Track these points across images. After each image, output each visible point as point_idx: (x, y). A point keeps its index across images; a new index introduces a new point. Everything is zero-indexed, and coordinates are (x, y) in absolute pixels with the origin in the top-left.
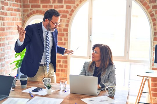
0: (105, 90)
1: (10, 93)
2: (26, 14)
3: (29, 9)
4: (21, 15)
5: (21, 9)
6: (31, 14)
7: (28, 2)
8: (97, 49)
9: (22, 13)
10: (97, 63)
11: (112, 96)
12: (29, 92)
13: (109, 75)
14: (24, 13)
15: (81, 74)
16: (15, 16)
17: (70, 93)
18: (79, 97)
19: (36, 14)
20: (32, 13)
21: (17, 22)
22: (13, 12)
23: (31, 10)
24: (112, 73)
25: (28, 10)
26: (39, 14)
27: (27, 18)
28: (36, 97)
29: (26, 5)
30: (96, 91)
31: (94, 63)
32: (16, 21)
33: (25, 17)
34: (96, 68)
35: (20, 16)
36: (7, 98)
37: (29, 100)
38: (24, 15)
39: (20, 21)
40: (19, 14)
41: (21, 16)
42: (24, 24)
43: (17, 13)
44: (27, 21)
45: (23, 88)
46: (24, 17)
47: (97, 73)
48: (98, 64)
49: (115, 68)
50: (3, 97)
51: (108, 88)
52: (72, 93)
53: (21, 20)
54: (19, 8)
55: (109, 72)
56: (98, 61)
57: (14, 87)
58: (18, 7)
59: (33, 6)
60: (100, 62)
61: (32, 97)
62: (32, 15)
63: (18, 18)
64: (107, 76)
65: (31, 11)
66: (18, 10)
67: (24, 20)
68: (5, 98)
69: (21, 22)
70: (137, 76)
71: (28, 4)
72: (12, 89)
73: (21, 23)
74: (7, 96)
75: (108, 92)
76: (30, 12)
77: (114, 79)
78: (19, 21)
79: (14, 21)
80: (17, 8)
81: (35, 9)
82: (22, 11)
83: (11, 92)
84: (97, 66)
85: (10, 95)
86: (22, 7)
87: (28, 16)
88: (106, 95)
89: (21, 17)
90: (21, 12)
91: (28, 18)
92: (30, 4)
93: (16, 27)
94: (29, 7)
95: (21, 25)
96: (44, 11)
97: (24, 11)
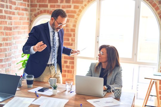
0: (111, 91)
1: (16, 93)
2: (34, 13)
3: (37, 8)
4: (29, 15)
5: (29, 8)
7: (36, 1)
8: (104, 50)
9: (30, 12)
10: (103, 64)
11: (118, 98)
12: (35, 92)
13: (115, 77)
14: (32, 13)
15: (88, 75)
16: (22, 15)
17: (75, 94)
18: (84, 98)
19: (44, 14)
20: (40, 12)
21: (25, 21)
22: (21, 11)
23: (38, 9)
24: (119, 74)
25: (35, 10)
26: (46, 13)
27: (34, 18)
28: (42, 97)
29: (34, 4)
30: (102, 93)
31: (100, 64)
32: (23, 20)
33: (33, 16)
34: (103, 69)
35: (27, 15)
36: (13, 97)
37: (35, 100)
38: (31, 14)
39: (27, 20)
40: (27, 14)
41: (28, 15)
43: (25, 12)
44: (34, 21)
45: (29, 88)
46: (31, 16)
47: (104, 74)
48: (104, 66)
49: (122, 70)
50: (9, 96)
51: (114, 89)
52: (78, 94)
53: (28, 19)
54: (26, 7)
55: (116, 73)
56: (105, 62)
57: (20, 87)
58: (26, 6)
59: (40, 6)
60: (107, 63)
61: (38, 97)
62: (39, 15)
63: (25, 18)
64: (114, 77)
65: (39, 11)
66: (26, 10)
67: (32, 19)
68: (11, 97)
69: (28, 21)
70: (145, 78)
71: (36, 3)
72: (18, 89)
73: (28, 22)
74: (13, 95)
75: (114, 94)
76: (37, 11)
77: (121, 80)
78: (26, 21)
79: (22, 21)
80: (25, 7)
81: (42, 9)
82: (30, 10)
83: (17, 91)
84: (103, 68)
85: (16, 94)
86: (30, 6)
87: (36, 16)
88: (112, 97)
89: (28, 17)
91: (35, 18)
92: (38, 4)
93: (23, 27)
94: (37, 7)
95: (28, 25)
96: (52, 10)
97: (32, 11)
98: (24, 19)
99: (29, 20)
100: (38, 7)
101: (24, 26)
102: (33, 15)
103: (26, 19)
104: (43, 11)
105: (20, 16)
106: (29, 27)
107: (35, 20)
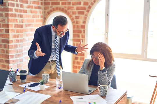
2: (47, 11)
4: (43, 13)
5: (43, 6)
6: (51, 11)
9: (43, 10)
14: (45, 10)
16: (36, 13)
19: (56, 11)
20: (52, 10)
21: (38, 19)
22: (34, 9)
23: (51, 7)
25: (48, 8)
26: (58, 11)
27: (47, 16)
29: (47, 2)
33: (46, 14)
35: (41, 13)
38: (45, 12)
40: (40, 11)
42: (45, 21)
43: (38, 10)
46: (45, 14)
53: (42, 17)
54: (40, 5)
58: (39, 4)
59: (53, 4)
62: (52, 13)
63: (38, 16)
66: (39, 8)
67: (45, 17)
69: (42, 19)
70: (150, 76)
71: (49, 1)
73: (42, 20)
76: (50, 9)
78: (40, 18)
79: (35, 19)
81: (54, 6)
82: (43, 8)
86: (43, 4)
87: (49, 13)
89: (42, 14)
90: (42, 9)
91: (49, 15)
92: (51, 2)
94: (49, 5)
95: (42, 22)
96: (63, 8)
97: (45, 9)
98: (37, 16)
100: (51, 5)
101: (37, 23)
102: (46, 13)
103: (40, 17)
104: (55, 8)
105: (33, 14)
107: (48, 18)
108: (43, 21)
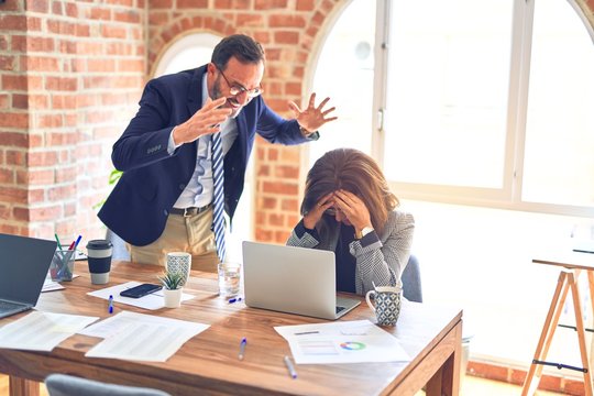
2: (160, 29)
3: (170, 12)
4: (144, 36)
5: (144, 13)
6: (176, 31)
9: (147, 27)
14: (153, 27)
16: (119, 37)
19: (194, 30)
20: (180, 25)
21: (126, 57)
22: (113, 24)
23: (176, 15)
25: (165, 17)
26: (202, 29)
27: (162, 47)
32: (121, 54)
33: (157, 41)
35: (137, 37)
38: (151, 34)
39: (138, 54)
40: (135, 32)
41: (141, 37)
42: (154, 66)
43: (128, 26)
44: (162, 55)
46: (153, 40)
53: (140, 51)
54: (134, 8)
58: (131, 5)
59: (182, 2)
62: (179, 36)
63: (129, 47)
65: (177, 20)
66: (132, 18)
67: (154, 51)
69: (140, 58)
73: (142, 62)
76: (172, 22)
78: (134, 57)
79: (117, 58)
80: (128, 8)
81: (188, 13)
82: (146, 19)
86: (146, 5)
87: (167, 38)
89: (141, 42)
90: (143, 23)
91: (165, 47)
93: (121, 78)
94: (170, 6)
95: (143, 70)
96: (221, 18)
97: (153, 21)
98: (125, 50)
99: (146, 54)
100: (174, 8)
101: (126, 74)
102: (158, 36)
103: (134, 51)
104: (191, 22)
105: (110, 40)
106: (143, 78)
107: (164, 53)
108: (146, 68)
